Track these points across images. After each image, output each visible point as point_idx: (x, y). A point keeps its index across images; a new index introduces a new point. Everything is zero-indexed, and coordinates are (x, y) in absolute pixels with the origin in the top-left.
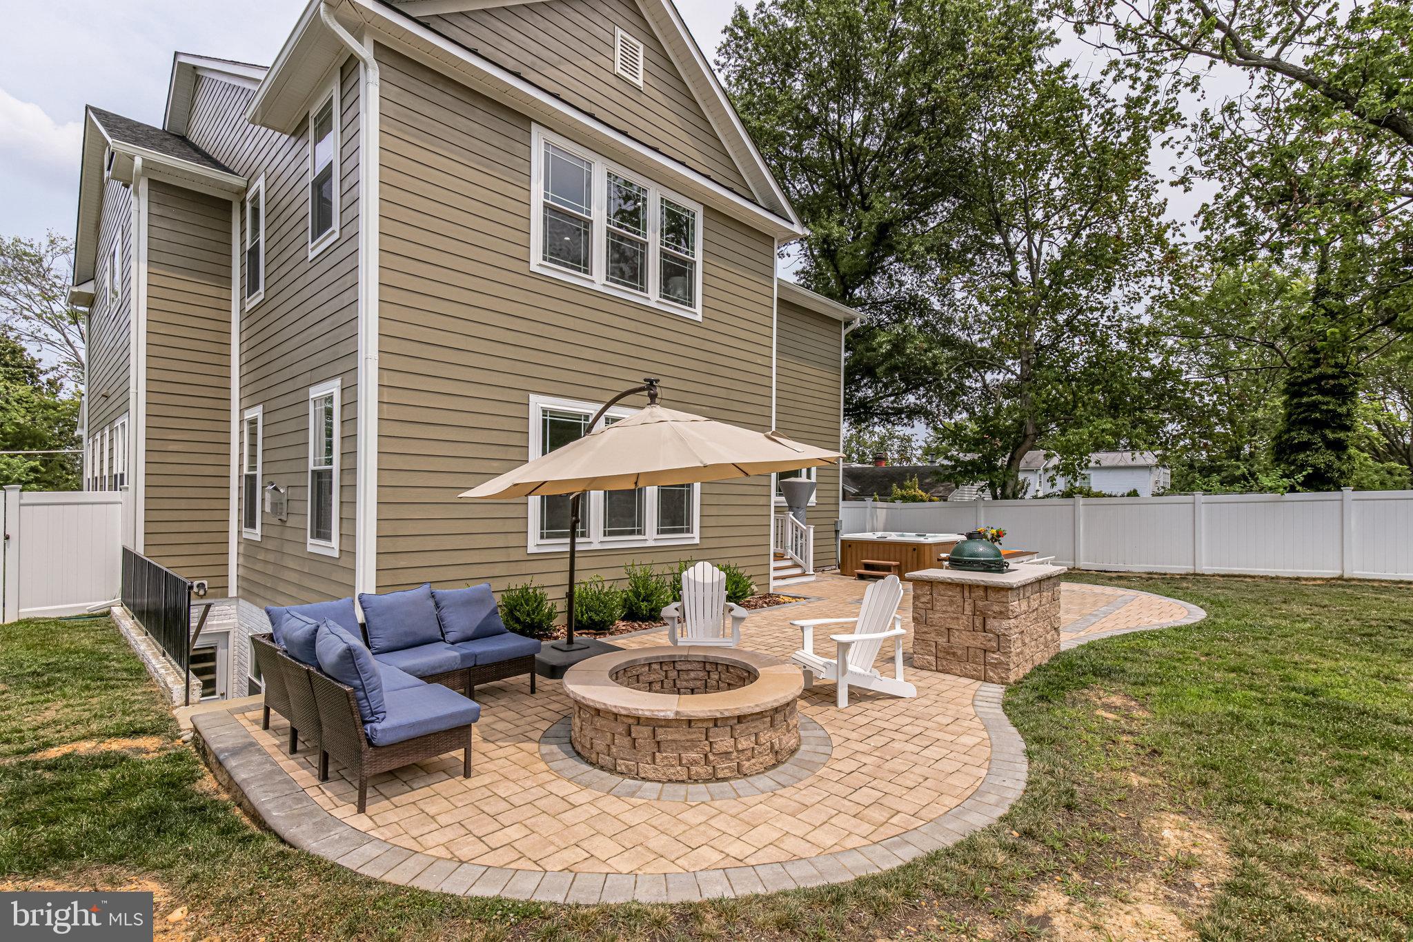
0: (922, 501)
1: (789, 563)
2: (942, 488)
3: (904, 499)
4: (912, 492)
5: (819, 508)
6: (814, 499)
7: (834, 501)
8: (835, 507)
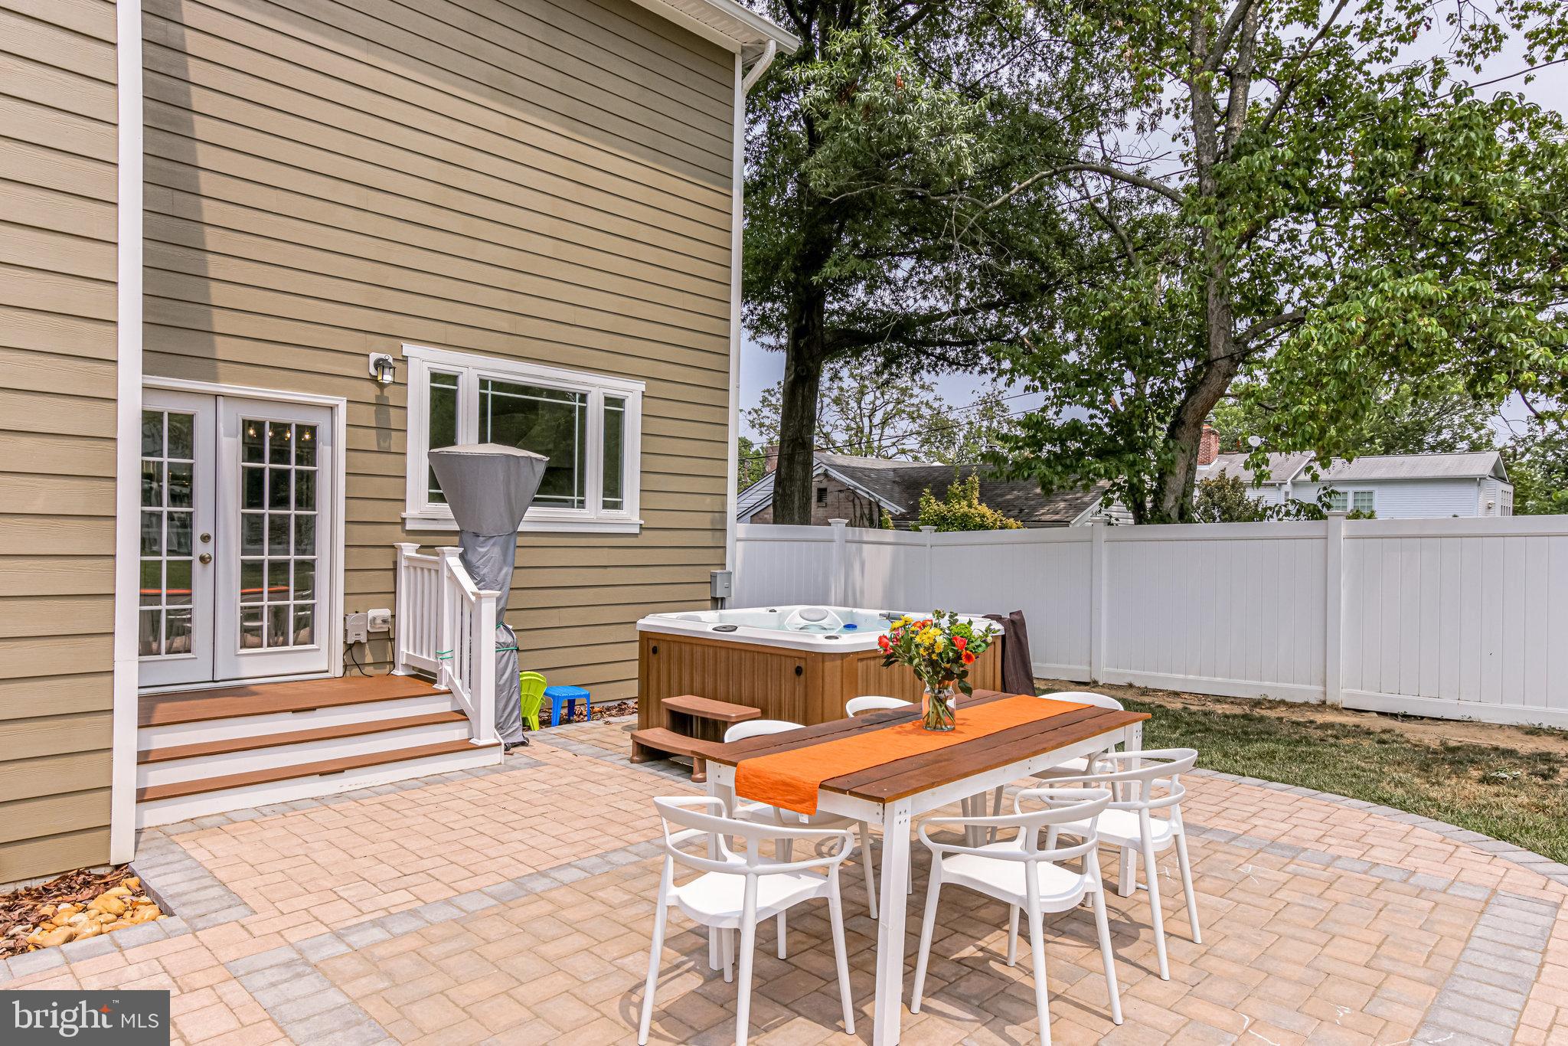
0: (982, 527)
1: (443, 706)
2: (1062, 505)
3: (942, 523)
4: (961, 508)
5: (649, 538)
6: (630, 514)
7: (706, 521)
8: (707, 539)
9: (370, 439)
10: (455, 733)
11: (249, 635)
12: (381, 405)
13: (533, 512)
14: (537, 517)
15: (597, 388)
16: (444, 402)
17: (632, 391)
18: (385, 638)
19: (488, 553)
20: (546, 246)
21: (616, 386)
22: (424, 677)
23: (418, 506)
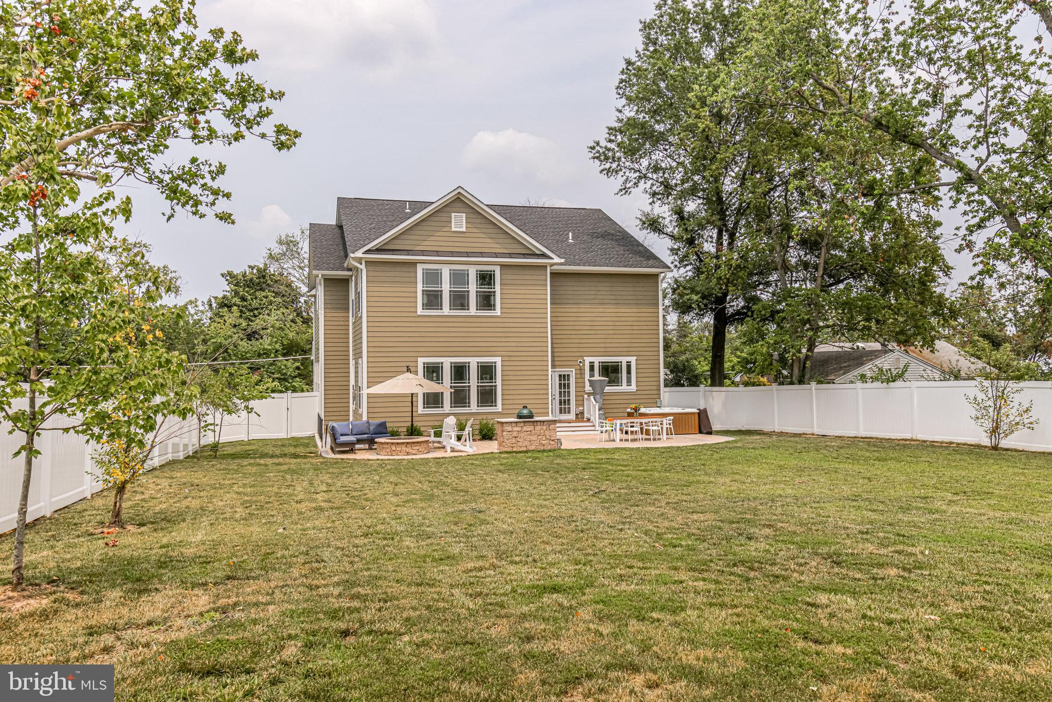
1: (591, 424)
5: (639, 392)
6: (633, 387)
7: (655, 388)
8: (656, 392)
9: (579, 376)
10: (593, 428)
11: (561, 412)
12: (580, 369)
13: (607, 388)
14: (608, 389)
15: (624, 360)
16: (592, 368)
17: (633, 360)
18: (582, 413)
19: (598, 397)
20: (612, 332)
21: (629, 359)
22: (589, 420)
23: (588, 388)
